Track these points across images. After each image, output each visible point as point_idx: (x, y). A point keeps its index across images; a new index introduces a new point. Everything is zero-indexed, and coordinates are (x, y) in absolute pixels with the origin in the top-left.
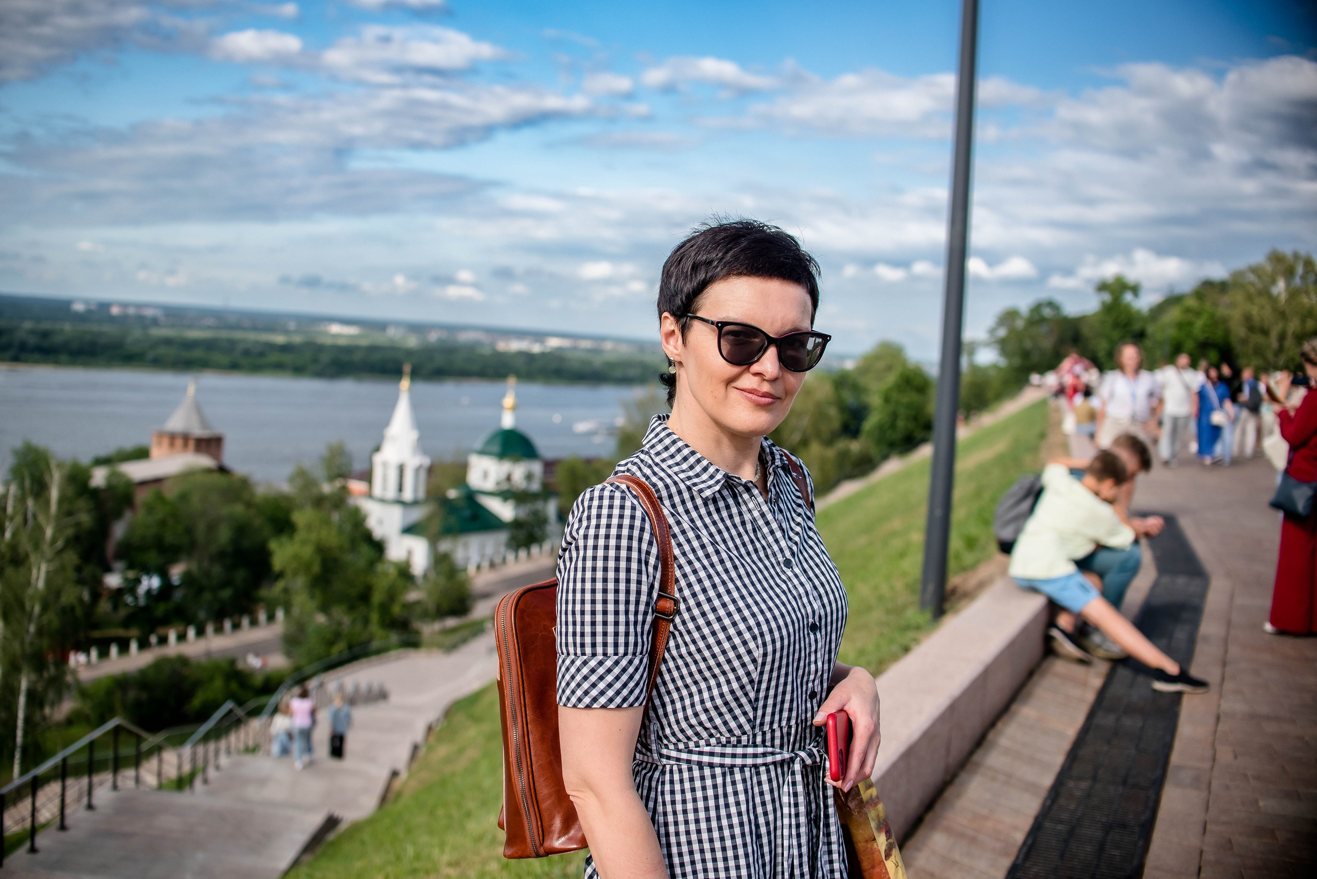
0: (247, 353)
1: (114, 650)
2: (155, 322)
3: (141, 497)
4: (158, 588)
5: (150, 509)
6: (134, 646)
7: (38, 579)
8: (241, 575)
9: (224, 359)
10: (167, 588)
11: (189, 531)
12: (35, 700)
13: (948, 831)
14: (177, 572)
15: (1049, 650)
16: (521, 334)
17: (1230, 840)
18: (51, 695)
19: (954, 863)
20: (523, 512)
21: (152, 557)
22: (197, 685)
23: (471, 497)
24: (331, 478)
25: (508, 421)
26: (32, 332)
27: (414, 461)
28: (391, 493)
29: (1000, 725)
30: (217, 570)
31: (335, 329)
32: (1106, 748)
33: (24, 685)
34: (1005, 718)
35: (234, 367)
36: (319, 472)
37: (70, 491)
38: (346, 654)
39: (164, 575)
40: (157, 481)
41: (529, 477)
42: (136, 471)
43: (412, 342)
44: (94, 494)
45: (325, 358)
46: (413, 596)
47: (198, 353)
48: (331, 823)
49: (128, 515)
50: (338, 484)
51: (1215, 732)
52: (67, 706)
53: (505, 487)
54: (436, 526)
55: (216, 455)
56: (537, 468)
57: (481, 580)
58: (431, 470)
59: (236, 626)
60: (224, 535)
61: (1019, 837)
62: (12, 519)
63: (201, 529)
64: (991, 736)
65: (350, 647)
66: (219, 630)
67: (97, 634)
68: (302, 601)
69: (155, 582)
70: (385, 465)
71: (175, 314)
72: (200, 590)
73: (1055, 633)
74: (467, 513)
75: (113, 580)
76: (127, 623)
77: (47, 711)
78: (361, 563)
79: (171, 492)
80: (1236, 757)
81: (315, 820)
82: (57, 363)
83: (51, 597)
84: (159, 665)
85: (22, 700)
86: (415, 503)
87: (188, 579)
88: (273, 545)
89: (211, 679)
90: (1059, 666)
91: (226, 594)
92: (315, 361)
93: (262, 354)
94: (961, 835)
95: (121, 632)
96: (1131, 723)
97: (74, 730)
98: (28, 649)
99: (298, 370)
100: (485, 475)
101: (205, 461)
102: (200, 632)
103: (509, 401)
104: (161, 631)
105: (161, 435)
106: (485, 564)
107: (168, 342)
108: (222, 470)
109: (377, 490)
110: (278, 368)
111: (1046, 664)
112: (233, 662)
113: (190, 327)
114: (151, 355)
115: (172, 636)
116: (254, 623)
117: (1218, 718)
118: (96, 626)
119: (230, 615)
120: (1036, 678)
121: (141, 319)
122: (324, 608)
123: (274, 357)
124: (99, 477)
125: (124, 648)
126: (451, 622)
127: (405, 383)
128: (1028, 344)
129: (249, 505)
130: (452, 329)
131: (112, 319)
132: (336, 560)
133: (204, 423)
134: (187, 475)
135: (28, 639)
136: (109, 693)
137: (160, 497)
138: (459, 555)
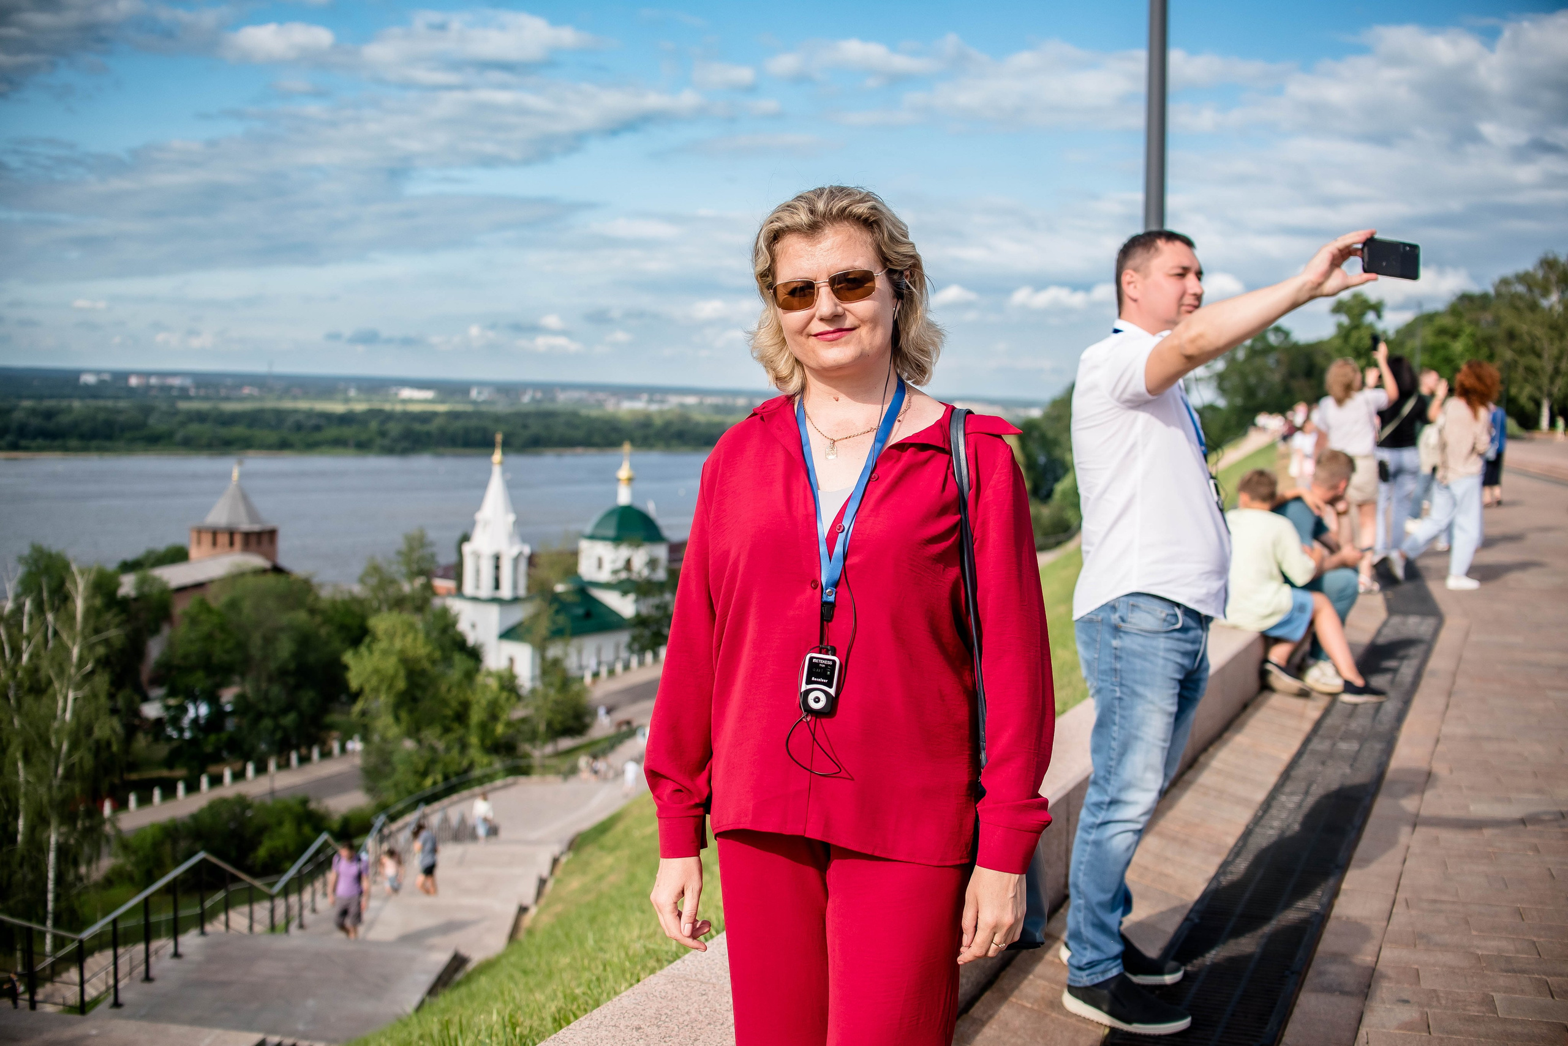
0: (299, 427)
1: (157, 794)
2: (183, 393)
3: (181, 607)
4: (206, 715)
5: (194, 621)
6: (181, 787)
7: (64, 710)
8: (307, 697)
9: (272, 437)
10: (217, 717)
11: (242, 646)
12: (67, 856)
13: (1161, 835)
14: (228, 696)
15: (1264, 686)
16: (632, 392)
17: (1438, 837)
18: (87, 849)
19: (1167, 859)
20: (647, 607)
21: (199, 680)
22: (262, 830)
23: (583, 590)
24: (412, 575)
25: (624, 497)
26: (33, 412)
27: (512, 550)
28: (486, 590)
29: (1211, 750)
30: (276, 690)
31: (406, 393)
32: (1320, 768)
33: (53, 839)
34: (1217, 744)
35: (283, 445)
36: (396, 569)
37: (98, 602)
38: (441, 786)
39: (213, 699)
40: (199, 586)
41: (652, 563)
42: (174, 576)
43: (502, 407)
44: (124, 605)
45: (394, 429)
46: (519, 713)
47: (238, 430)
48: (458, 962)
49: (166, 630)
50: (420, 581)
51: (1433, 753)
52: (106, 863)
53: (623, 575)
54: (543, 627)
55: (270, 553)
56: (661, 552)
57: (599, 691)
58: (532, 560)
59: (304, 760)
60: (285, 648)
61: (1231, 841)
62: (29, 638)
63: (256, 640)
64: (1202, 759)
65: (446, 778)
66: (284, 765)
67: (134, 776)
68: (385, 724)
69: (204, 710)
70: (477, 556)
71: (207, 383)
72: (260, 716)
73: (1269, 667)
74: (580, 611)
75: (152, 710)
76: (170, 762)
77: (83, 870)
78: (455, 674)
79: (218, 600)
80: (1451, 771)
81: (440, 959)
82: (66, 449)
83: (82, 731)
84: (214, 807)
85: (52, 857)
86: (516, 600)
87: (243, 705)
88: (348, 657)
89: (280, 823)
90: (1274, 700)
91: (289, 720)
92: (383, 434)
93: (317, 428)
94: (1174, 839)
95: (165, 773)
96: (1347, 747)
97: (116, 892)
98: (57, 795)
99: (363, 446)
100: (600, 564)
101: (257, 561)
102: (261, 769)
103: (624, 473)
104: (214, 769)
105: (200, 531)
106: (604, 671)
107: (200, 417)
108: (277, 570)
109: (468, 588)
110: (338, 444)
111: (1260, 698)
112: (305, 802)
113: (227, 399)
114: (179, 435)
115: (227, 774)
116: (326, 754)
117: (1437, 741)
118: (133, 766)
119: (297, 748)
120: (1249, 710)
121: (166, 389)
122: (414, 732)
123: (332, 432)
124: (128, 585)
125: (169, 791)
126: (566, 743)
127: (497, 456)
128: (1253, 380)
129: (312, 611)
130: (548, 389)
131: (131, 392)
132: (423, 673)
133: (252, 514)
134: (236, 577)
135: (56, 783)
136: (157, 845)
137: (204, 605)
138: (571, 663)
